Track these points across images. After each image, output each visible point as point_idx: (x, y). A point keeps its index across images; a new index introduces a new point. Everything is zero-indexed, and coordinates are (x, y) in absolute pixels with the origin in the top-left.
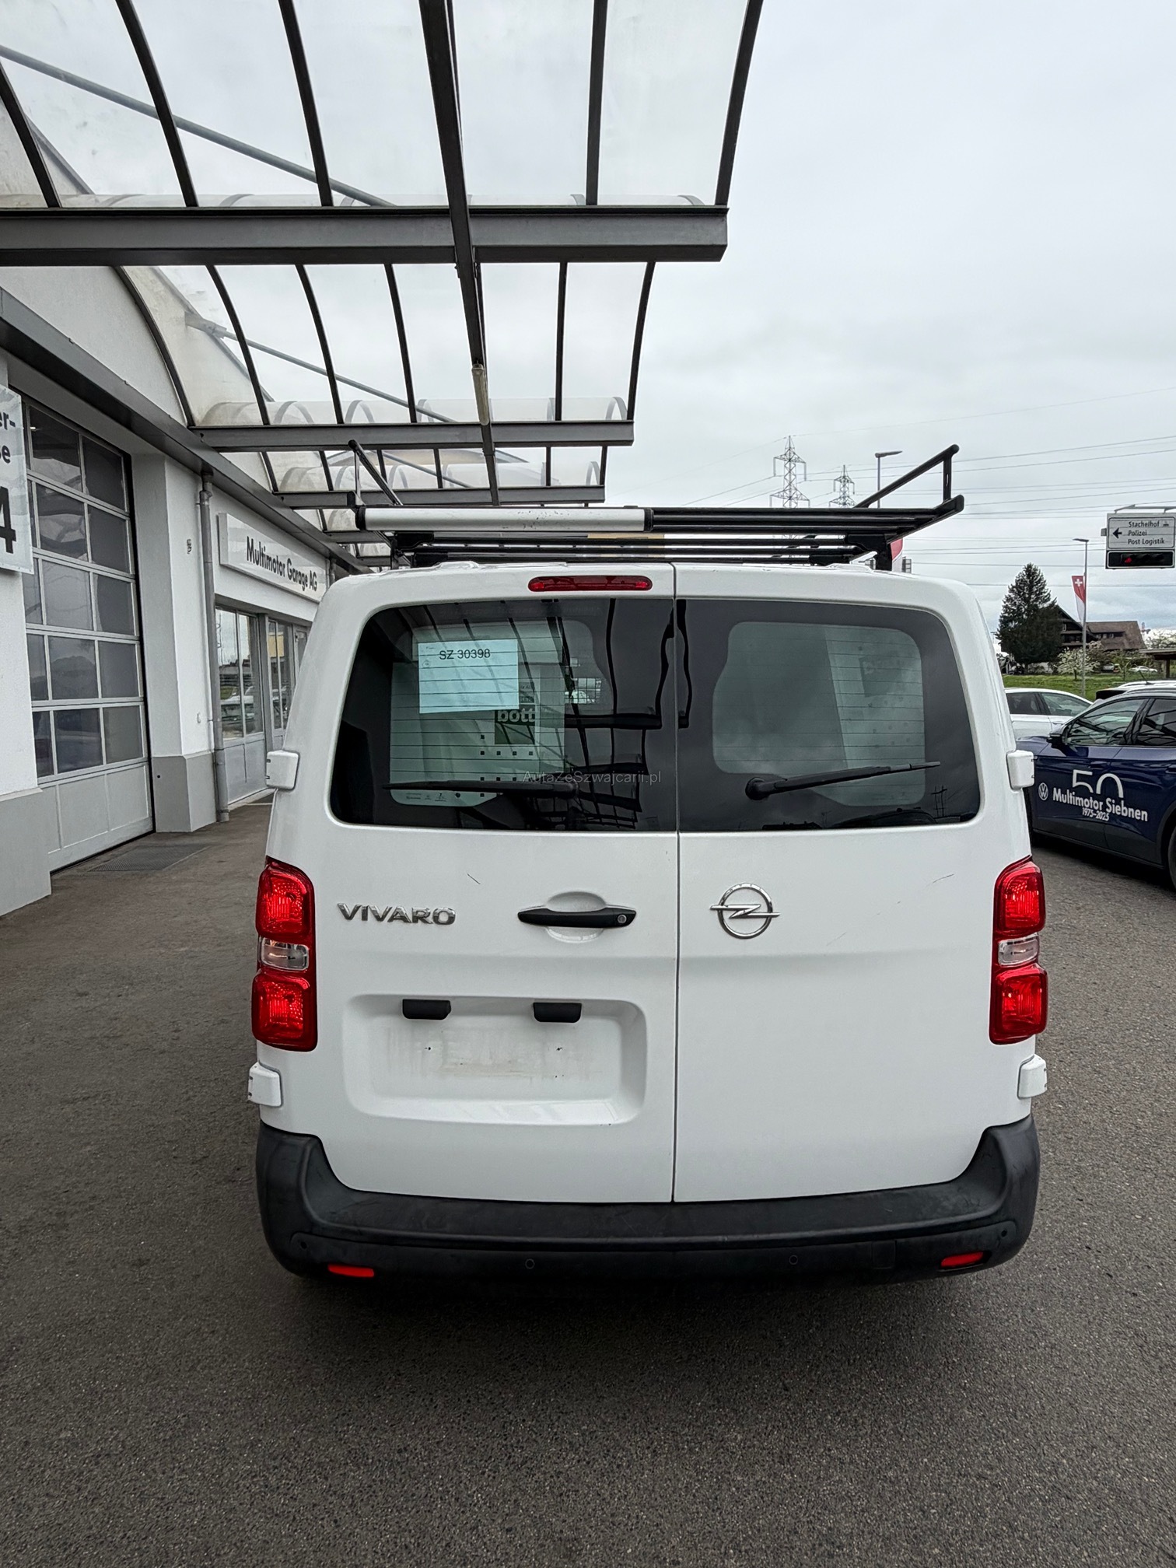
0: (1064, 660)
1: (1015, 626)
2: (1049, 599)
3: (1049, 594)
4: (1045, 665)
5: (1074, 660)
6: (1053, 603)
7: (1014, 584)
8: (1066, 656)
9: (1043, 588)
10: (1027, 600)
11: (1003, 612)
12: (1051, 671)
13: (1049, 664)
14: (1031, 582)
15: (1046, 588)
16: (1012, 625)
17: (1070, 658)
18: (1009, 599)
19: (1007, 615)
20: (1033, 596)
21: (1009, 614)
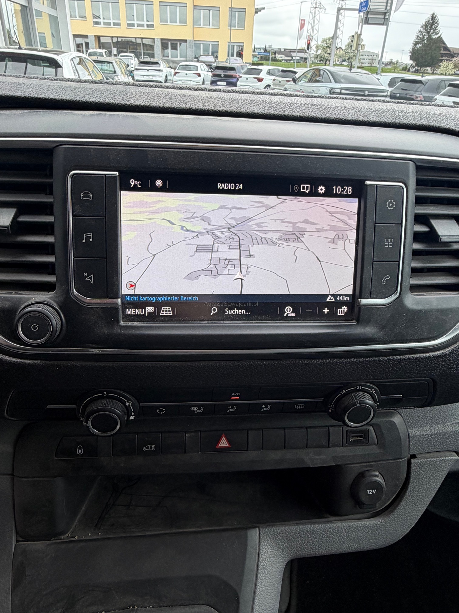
0: (442, 66)
1: (420, 47)
2: (439, 33)
3: (439, 30)
4: (429, 69)
5: (447, 67)
6: (441, 35)
7: (424, 24)
8: (443, 64)
9: (437, 27)
10: (428, 33)
11: (415, 39)
12: (431, 72)
13: (431, 68)
14: (433, 23)
15: (439, 27)
16: (418, 46)
17: (445, 66)
18: (420, 32)
19: (417, 40)
20: (432, 31)
21: (418, 40)
